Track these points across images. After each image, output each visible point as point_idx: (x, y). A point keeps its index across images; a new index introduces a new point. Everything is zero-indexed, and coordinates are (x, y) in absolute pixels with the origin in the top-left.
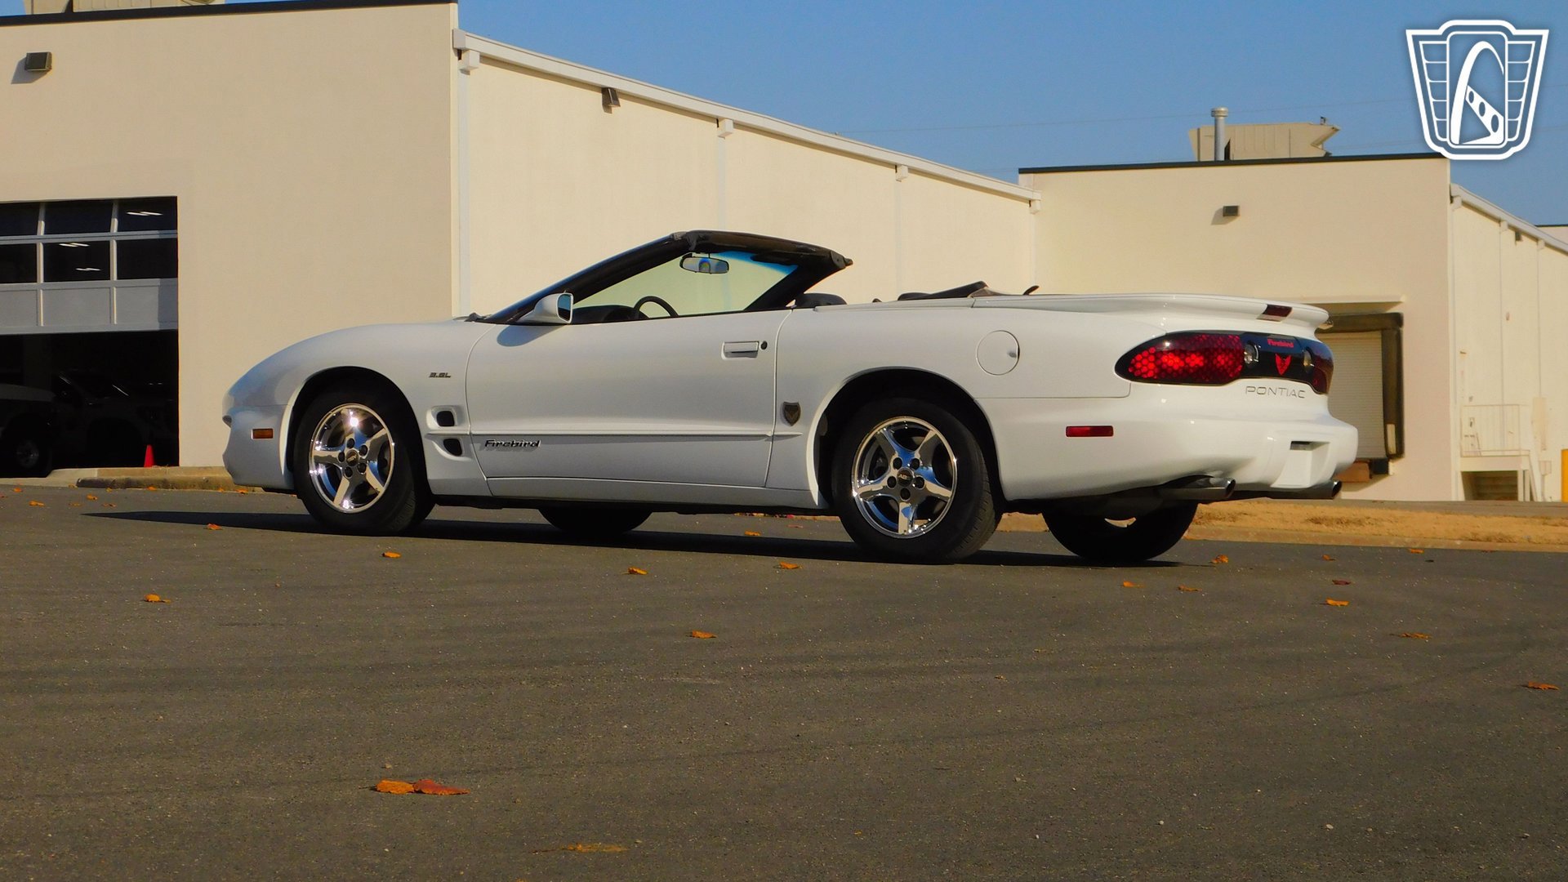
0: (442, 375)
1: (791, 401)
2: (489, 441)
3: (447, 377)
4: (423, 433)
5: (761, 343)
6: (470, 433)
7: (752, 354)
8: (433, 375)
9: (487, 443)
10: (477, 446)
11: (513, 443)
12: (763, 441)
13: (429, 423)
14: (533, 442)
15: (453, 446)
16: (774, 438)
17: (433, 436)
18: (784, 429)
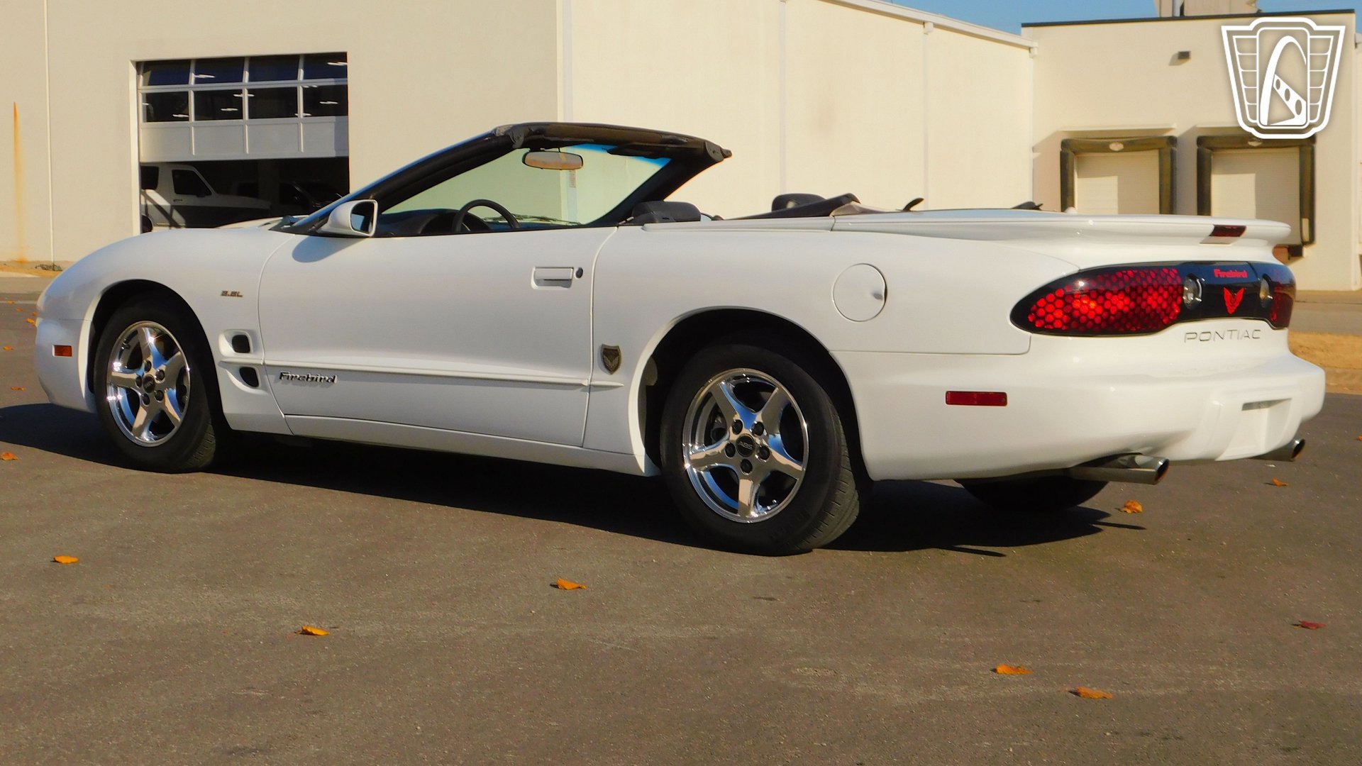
0: (234, 294)
1: (610, 344)
2: (283, 374)
3: (238, 296)
4: (217, 360)
5: (576, 271)
6: (264, 364)
7: (568, 282)
8: (225, 293)
10: (274, 378)
11: (305, 376)
12: (579, 390)
13: (224, 348)
14: (329, 377)
15: (249, 376)
16: (591, 388)
17: (227, 364)
18: (602, 378)
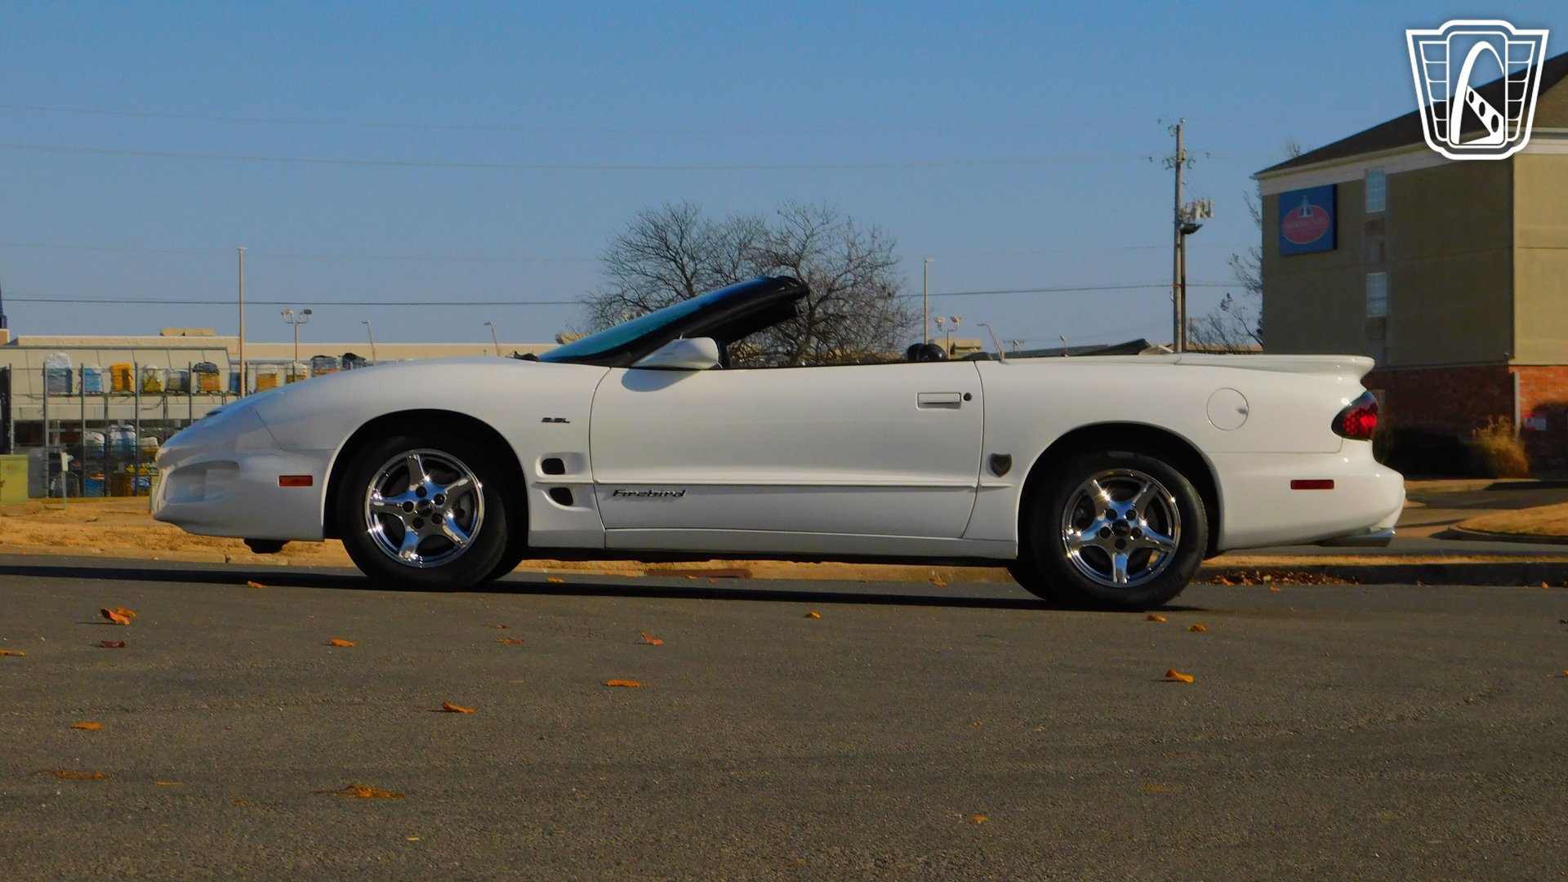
0: (558, 420)
1: (1001, 452)
2: (618, 491)
3: (564, 422)
4: (530, 481)
5: (963, 395)
6: (596, 483)
7: (955, 405)
8: (547, 420)
9: (616, 492)
10: (601, 496)
11: (650, 493)
12: (965, 492)
13: (535, 471)
14: (680, 491)
15: (562, 494)
16: (979, 489)
17: (539, 485)
18: (990, 480)
